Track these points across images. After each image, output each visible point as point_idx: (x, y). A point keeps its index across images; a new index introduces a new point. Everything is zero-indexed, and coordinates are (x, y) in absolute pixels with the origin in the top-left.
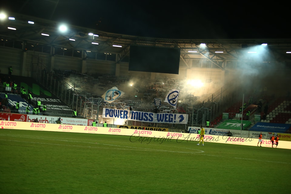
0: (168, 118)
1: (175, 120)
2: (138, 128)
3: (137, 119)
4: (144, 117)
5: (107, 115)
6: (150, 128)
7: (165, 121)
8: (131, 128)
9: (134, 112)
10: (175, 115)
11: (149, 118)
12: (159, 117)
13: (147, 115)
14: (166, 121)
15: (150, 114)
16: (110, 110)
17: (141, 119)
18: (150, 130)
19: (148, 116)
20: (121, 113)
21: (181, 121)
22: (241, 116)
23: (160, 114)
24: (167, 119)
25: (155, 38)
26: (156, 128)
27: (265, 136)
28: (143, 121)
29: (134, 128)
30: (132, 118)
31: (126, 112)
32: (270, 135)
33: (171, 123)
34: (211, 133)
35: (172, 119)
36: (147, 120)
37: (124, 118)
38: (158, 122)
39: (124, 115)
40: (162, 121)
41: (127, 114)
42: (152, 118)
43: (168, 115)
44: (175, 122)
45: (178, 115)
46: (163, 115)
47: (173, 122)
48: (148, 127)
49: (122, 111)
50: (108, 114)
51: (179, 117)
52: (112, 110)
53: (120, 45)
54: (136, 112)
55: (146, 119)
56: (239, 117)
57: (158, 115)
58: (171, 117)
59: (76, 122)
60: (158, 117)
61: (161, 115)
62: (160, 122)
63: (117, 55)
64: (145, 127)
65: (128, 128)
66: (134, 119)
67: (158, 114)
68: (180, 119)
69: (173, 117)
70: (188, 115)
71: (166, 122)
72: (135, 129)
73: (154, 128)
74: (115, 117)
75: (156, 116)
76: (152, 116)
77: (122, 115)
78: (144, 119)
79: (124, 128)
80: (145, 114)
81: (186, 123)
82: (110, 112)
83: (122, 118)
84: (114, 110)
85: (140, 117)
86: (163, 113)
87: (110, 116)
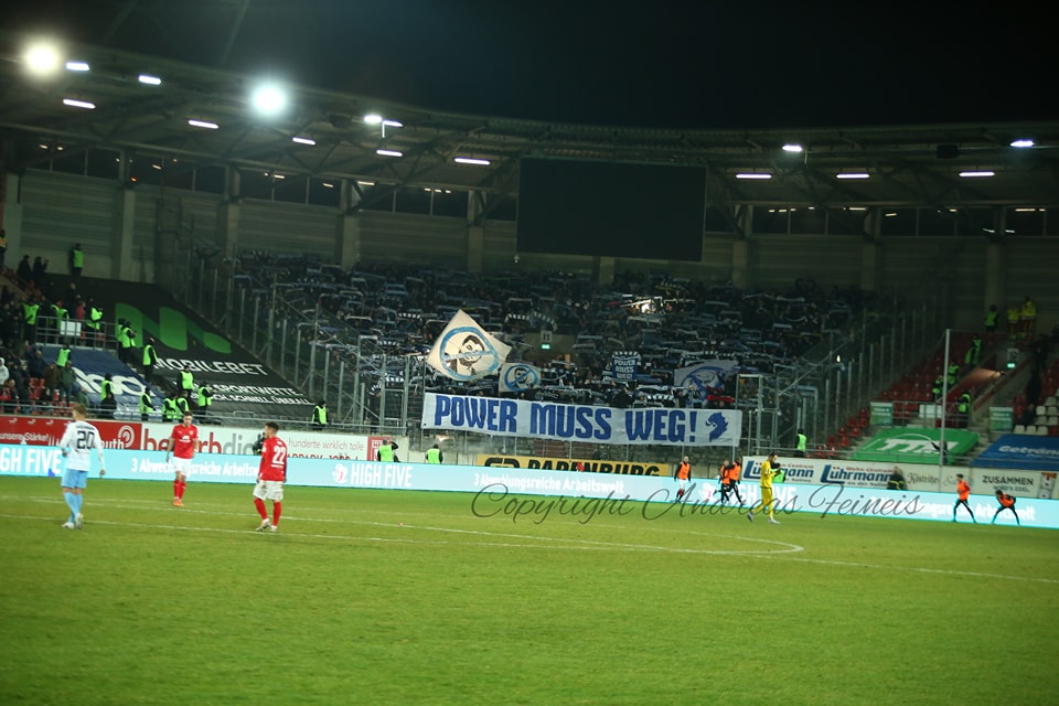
0: (667, 426)
1: (693, 434)
2: (554, 465)
3: (551, 433)
4: (577, 425)
5: (443, 418)
7: (655, 439)
8: (530, 467)
9: (539, 406)
10: (692, 413)
11: (596, 426)
12: (634, 423)
13: (590, 415)
14: (658, 436)
15: (599, 412)
16: (454, 401)
17: (565, 430)
18: (603, 471)
19: (592, 420)
20: (491, 410)
21: (714, 435)
22: (939, 411)
23: (637, 413)
24: (665, 432)
25: (613, 130)
26: (623, 464)
27: (1029, 487)
28: (574, 438)
29: (542, 466)
30: (533, 430)
31: (509, 408)
32: (1050, 482)
33: (679, 443)
34: (829, 479)
35: (682, 428)
36: (588, 435)
37: (502, 428)
38: (628, 442)
39: (504, 417)
40: (645, 437)
41: (514, 412)
42: (608, 429)
43: (665, 413)
44: (692, 439)
45: (705, 414)
46: (649, 414)
47: (687, 439)
49: (496, 403)
50: (446, 413)
51: (710, 420)
52: (461, 401)
53: (484, 156)
54: (546, 407)
55: (583, 430)
56: (933, 416)
57: (629, 415)
58: (678, 422)
59: (326, 446)
60: (629, 422)
62: (639, 441)
63: (471, 193)
64: (583, 462)
65: (517, 465)
67: (629, 410)
68: (712, 428)
69: (687, 422)
70: (740, 412)
71: (658, 442)
72: (544, 468)
73: (614, 464)
74: (471, 425)
75: (624, 420)
76: (607, 420)
77: (495, 417)
78: (578, 431)
79: (502, 464)
80: (580, 411)
81: (735, 444)
82: (454, 408)
83: (495, 428)
84: (467, 400)
85: (561, 424)
86: (649, 409)
87: (454, 421)
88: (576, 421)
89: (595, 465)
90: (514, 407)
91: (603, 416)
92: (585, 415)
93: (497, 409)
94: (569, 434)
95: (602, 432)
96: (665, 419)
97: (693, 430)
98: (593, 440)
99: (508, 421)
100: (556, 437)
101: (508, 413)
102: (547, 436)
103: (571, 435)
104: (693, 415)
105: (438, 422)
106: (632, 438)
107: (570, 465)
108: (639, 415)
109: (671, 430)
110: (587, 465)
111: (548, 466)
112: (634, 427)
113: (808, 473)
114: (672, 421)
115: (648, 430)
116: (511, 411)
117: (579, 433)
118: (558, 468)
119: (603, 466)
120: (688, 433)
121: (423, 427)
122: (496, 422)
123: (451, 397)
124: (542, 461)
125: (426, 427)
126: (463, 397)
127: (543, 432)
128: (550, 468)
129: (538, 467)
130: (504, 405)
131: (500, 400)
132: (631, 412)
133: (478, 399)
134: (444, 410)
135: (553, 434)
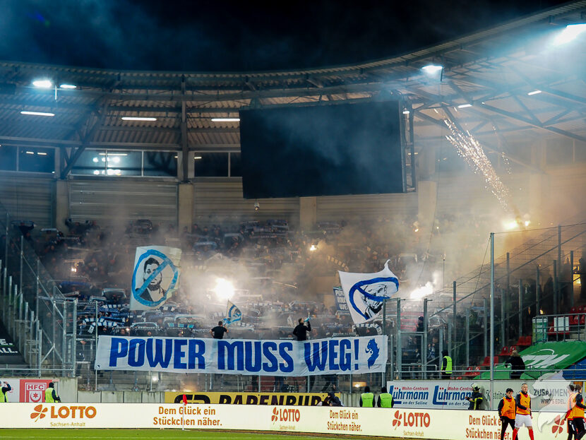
0: (339, 355)
1: (356, 362)
2: (244, 399)
3: (240, 368)
4: (264, 359)
5: (119, 360)
6: (286, 395)
7: (330, 369)
8: (221, 402)
9: (227, 343)
10: (355, 341)
11: (281, 360)
12: (312, 354)
13: (275, 348)
14: (332, 366)
15: (282, 346)
16: (133, 343)
17: (253, 364)
18: (288, 404)
19: (276, 353)
20: (178, 349)
21: (371, 362)
23: (314, 344)
24: (337, 361)
26: (304, 395)
28: (262, 373)
29: (233, 401)
30: (221, 366)
31: (197, 346)
33: (347, 372)
35: (349, 356)
36: (274, 369)
37: (192, 366)
38: (308, 373)
39: (192, 355)
40: (322, 368)
41: (202, 349)
42: (290, 361)
44: (357, 367)
45: (364, 341)
46: (324, 344)
47: (353, 367)
48: (278, 395)
49: (184, 342)
50: (123, 354)
51: (369, 347)
52: (142, 342)
54: (235, 344)
55: (270, 364)
57: (307, 346)
58: (347, 351)
60: (307, 353)
61: (316, 345)
62: (317, 372)
64: (271, 395)
65: (207, 401)
66: (231, 367)
67: (307, 342)
68: (369, 355)
69: (352, 351)
70: (386, 337)
71: (333, 372)
72: (235, 403)
73: (297, 395)
74: (153, 364)
75: (303, 351)
76: (288, 352)
77: (183, 356)
78: (265, 365)
79: (193, 401)
80: (266, 345)
81: (384, 370)
82: (133, 349)
83: (184, 366)
84: (150, 341)
85: (249, 360)
86: (324, 340)
87: (131, 362)
88: (263, 356)
89: (282, 397)
90: (202, 345)
91: (286, 349)
92: (270, 349)
93: (185, 349)
94: (257, 368)
95: (286, 365)
96: (337, 349)
97: (357, 358)
98: (279, 373)
99: (197, 359)
100: (246, 372)
101: (197, 351)
102: (235, 372)
103: (259, 369)
104: (357, 342)
105: (113, 363)
106: (312, 369)
107: (259, 398)
109: (342, 359)
110: (274, 398)
111: (239, 400)
112: (312, 360)
113: (425, 395)
114: (342, 350)
115: (324, 360)
116: (200, 349)
117: (266, 368)
118: (248, 403)
119: (289, 398)
120: (353, 361)
121: (96, 368)
122: (185, 360)
123: (129, 339)
124: (233, 396)
125: (101, 369)
126: (145, 339)
128: (241, 403)
129: (229, 402)
130: (192, 343)
131: (188, 339)
132: (309, 344)
133: (164, 339)
134: (119, 350)
135: (242, 369)
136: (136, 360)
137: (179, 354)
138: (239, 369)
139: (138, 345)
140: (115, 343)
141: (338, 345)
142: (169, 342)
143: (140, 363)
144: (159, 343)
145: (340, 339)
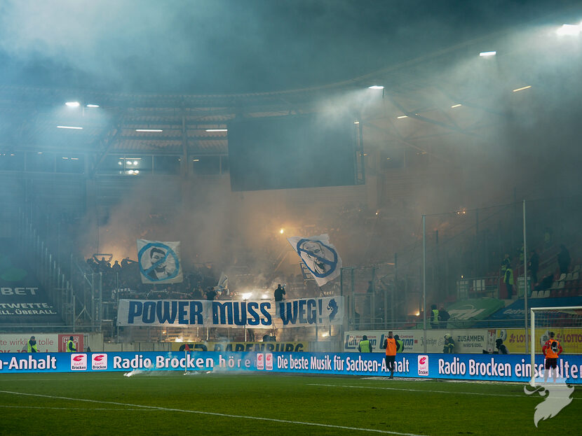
0: (306, 312)
1: (320, 317)
2: (234, 348)
4: (249, 316)
5: (135, 318)
7: (300, 323)
8: (216, 349)
9: (219, 304)
11: (261, 315)
12: (286, 311)
13: (257, 307)
15: (263, 305)
16: (146, 304)
17: (240, 319)
19: (258, 311)
20: (181, 309)
21: (332, 317)
23: (287, 303)
24: (305, 316)
26: (281, 343)
28: (247, 326)
30: (215, 321)
31: (196, 306)
33: (313, 325)
35: (314, 311)
36: (257, 323)
37: (193, 322)
38: (283, 326)
39: (193, 313)
40: (293, 322)
41: (200, 309)
42: (269, 317)
44: (321, 321)
46: (295, 303)
47: (318, 321)
49: (186, 304)
50: (138, 314)
51: (330, 305)
52: (153, 304)
54: (226, 304)
55: (254, 319)
56: (480, 289)
57: (282, 305)
58: (313, 308)
62: (290, 325)
64: (254, 343)
65: (205, 349)
68: (331, 311)
69: (317, 308)
70: (343, 297)
71: (302, 325)
72: (227, 350)
74: (162, 321)
76: (268, 310)
77: (186, 314)
78: (250, 320)
79: (194, 349)
80: (250, 305)
82: (146, 310)
83: (186, 322)
84: (160, 303)
85: (237, 316)
86: (295, 300)
87: (145, 320)
88: (248, 313)
90: (200, 305)
91: (265, 308)
92: (253, 307)
93: (187, 309)
94: (243, 323)
95: (266, 320)
96: (305, 307)
97: (321, 314)
98: (260, 326)
99: (196, 316)
100: (234, 326)
101: (196, 310)
102: (227, 326)
103: (245, 323)
104: (320, 301)
105: (131, 321)
106: (286, 323)
107: (245, 346)
108: (289, 304)
109: (309, 317)
111: (229, 348)
112: (286, 315)
114: (309, 307)
115: (295, 316)
116: (198, 309)
117: (251, 322)
118: (237, 350)
120: (318, 316)
121: (118, 325)
122: (187, 317)
123: (143, 302)
125: (121, 325)
126: (156, 301)
127: (223, 322)
130: (193, 304)
131: (189, 301)
132: (283, 303)
133: (170, 301)
134: (136, 311)
135: (232, 324)
136: (149, 318)
137: (183, 313)
138: (229, 324)
139: (150, 306)
140: (132, 304)
141: (305, 304)
142: (174, 304)
143: (152, 320)
144: (167, 304)
145: (307, 299)
